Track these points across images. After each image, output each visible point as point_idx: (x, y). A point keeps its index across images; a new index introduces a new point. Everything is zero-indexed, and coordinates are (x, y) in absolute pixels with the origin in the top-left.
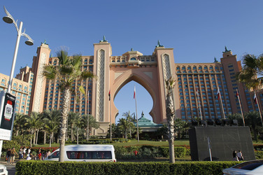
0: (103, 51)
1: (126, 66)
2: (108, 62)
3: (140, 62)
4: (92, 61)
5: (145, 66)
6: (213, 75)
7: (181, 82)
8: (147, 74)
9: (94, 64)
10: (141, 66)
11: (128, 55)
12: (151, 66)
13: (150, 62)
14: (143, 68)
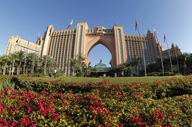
0: (82, 26)
1: (95, 35)
2: (85, 32)
3: (104, 33)
4: (75, 32)
5: (107, 35)
6: (144, 42)
7: (127, 45)
8: (109, 40)
9: (76, 33)
10: (104, 35)
11: (97, 29)
12: (110, 35)
13: (110, 33)
14: (106, 36)
